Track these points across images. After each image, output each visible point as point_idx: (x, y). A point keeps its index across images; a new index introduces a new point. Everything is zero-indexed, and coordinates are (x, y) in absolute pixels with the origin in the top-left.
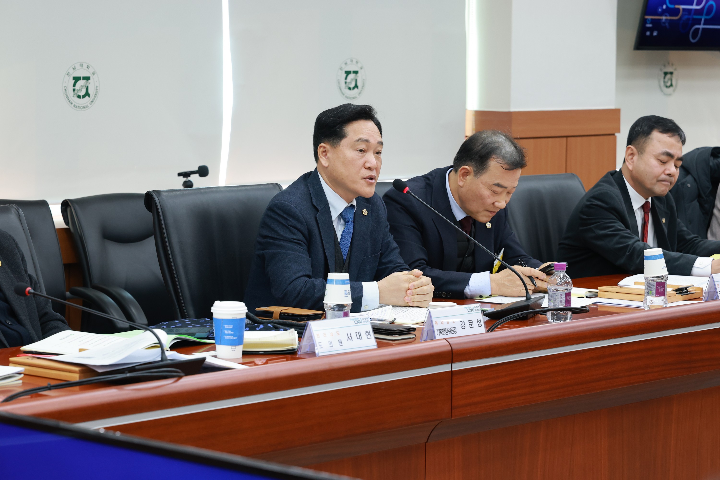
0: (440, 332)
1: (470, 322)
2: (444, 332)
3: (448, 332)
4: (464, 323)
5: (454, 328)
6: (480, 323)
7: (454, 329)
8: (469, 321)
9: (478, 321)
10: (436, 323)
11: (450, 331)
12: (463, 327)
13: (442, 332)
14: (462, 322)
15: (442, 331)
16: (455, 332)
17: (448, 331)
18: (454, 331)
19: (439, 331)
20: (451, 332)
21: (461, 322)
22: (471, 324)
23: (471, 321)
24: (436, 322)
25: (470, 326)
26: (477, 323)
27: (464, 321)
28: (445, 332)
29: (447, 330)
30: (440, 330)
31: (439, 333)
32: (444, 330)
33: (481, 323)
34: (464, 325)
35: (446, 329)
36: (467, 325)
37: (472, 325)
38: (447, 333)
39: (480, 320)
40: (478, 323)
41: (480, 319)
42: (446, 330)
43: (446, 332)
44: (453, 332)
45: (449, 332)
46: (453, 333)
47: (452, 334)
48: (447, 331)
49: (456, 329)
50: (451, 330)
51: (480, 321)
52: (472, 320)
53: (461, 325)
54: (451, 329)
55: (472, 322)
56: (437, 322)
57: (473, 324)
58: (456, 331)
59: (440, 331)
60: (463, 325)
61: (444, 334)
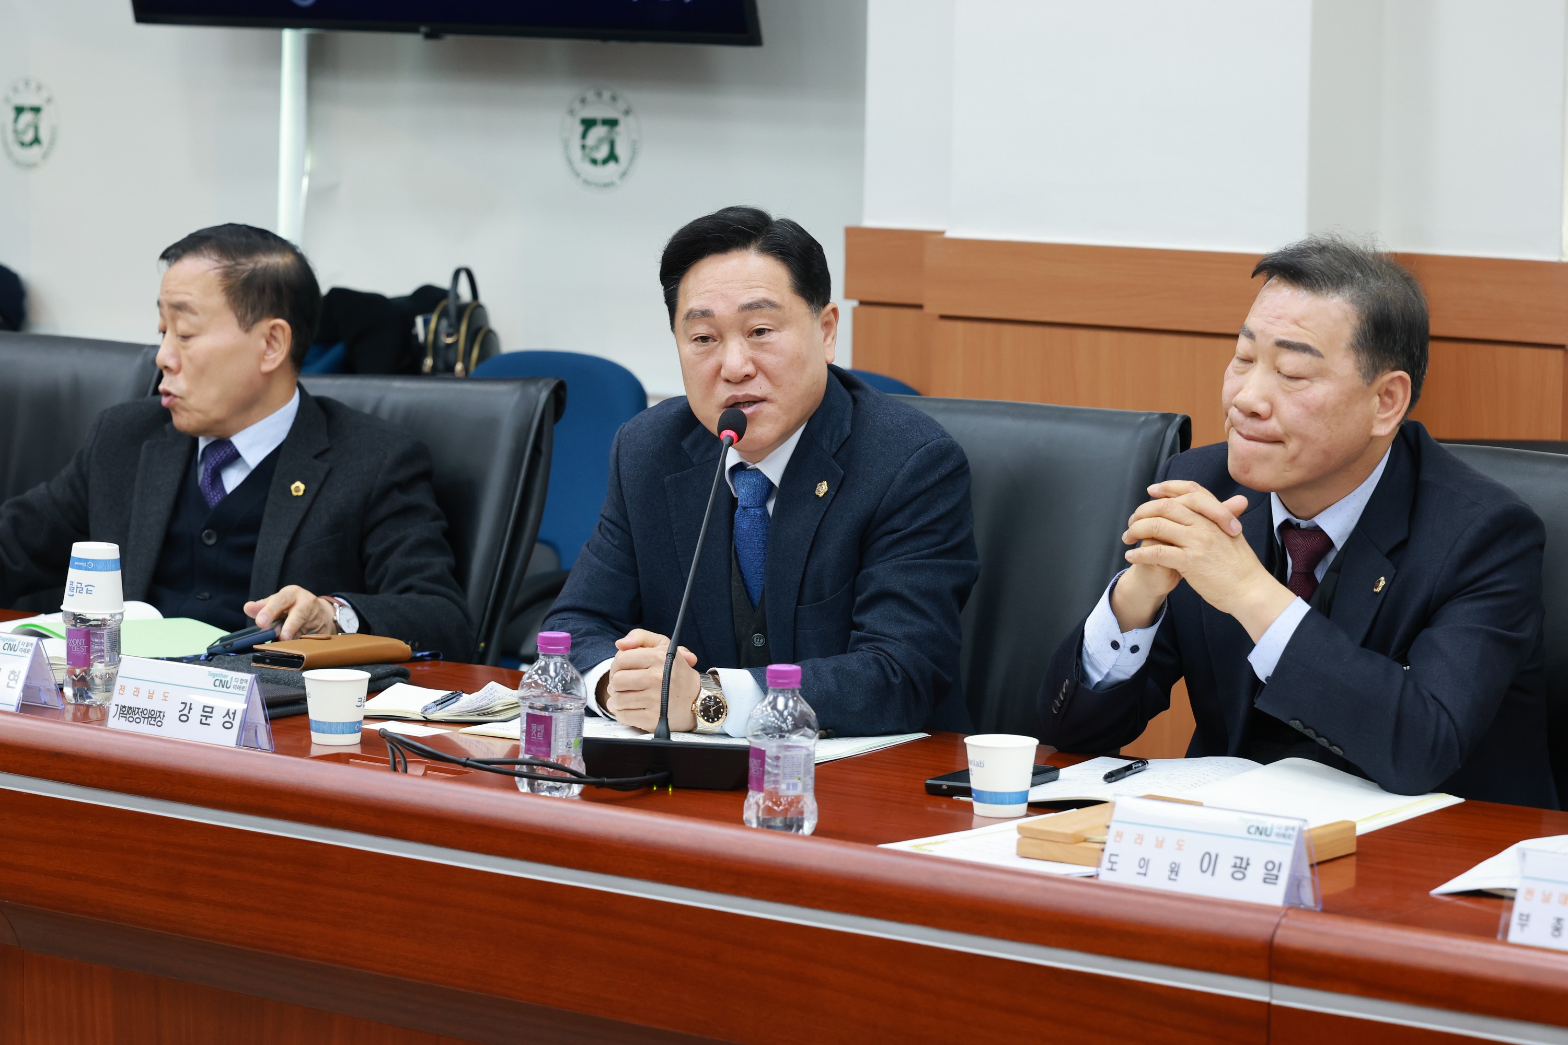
0: (122, 712)
1: (206, 709)
2: (131, 715)
3: (141, 718)
4: (190, 709)
5: (160, 712)
6: (231, 720)
7: (159, 716)
8: (205, 707)
9: (228, 713)
10: (121, 689)
11: (148, 718)
12: (184, 718)
13: (126, 714)
14: (186, 704)
15: (128, 711)
16: (159, 724)
17: (143, 716)
18: (157, 720)
19: (121, 709)
20: (150, 719)
21: (184, 705)
22: (207, 717)
23: (210, 710)
24: (122, 686)
25: (201, 720)
26: (224, 717)
27: (191, 704)
28: (135, 717)
29: (141, 712)
30: (124, 707)
31: (120, 713)
32: (135, 711)
33: (233, 720)
34: (189, 713)
35: (139, 709)
36: (196, 715)
37: (206, 720)
38: (138, 720)
39: (234, 714)
40: (227, 719)
41: (235, 711)
42: (138, 712)
43: (137, 716)
44: (155, 721)
45: (144, 718)
46: (152, 722)
47: (150, 724)
48: (140, 714)
49: (164, 716)
50: (150, 716)
51: (232, 716)
52: (212, 708)
53: (180, 711)
54: (153, 713)
55: (211, 712)
56: (124, 688)
57: (211, 717)
58: (161, 720)
59: (124, 709)
60: (186, 712)
61: (131, 719)
